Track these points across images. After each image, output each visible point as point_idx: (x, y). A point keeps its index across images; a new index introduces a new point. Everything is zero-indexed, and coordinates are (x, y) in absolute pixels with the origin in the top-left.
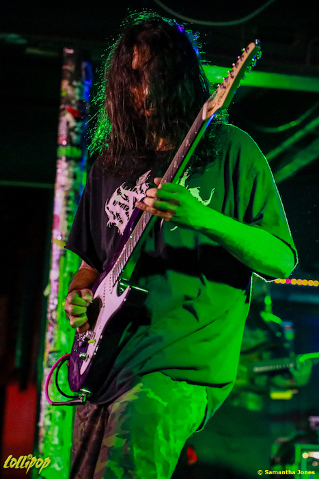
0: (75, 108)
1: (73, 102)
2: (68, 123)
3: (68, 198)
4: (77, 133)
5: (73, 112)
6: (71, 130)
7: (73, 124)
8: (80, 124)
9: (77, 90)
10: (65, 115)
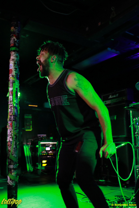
0: (16, 35)
1: (16, 33)
2: (14, 40)
3: (15, 64)
4: (17, 43)
5: (16, 37)
6: (15, 42)
7: (16, 40)
8: (18, 40)
9: (17, 30)
10: (13, 37)
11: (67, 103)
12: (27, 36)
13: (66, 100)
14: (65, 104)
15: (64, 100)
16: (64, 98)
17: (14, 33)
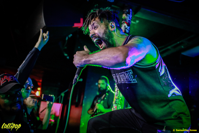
0: (128, 22)
1: (127, 20)
2: (125, 26)
4: (128, 30)
5: (127, 23)
7: (127, 27)
8: (129, 27)
9: (128, 17)
10: (124, 24)
11: (134, 80)
12: (137, 21)
13: (131, 76)
14: (131, 82)
15: (129, 77)
16: (129, 74)
17: (125, 20)
